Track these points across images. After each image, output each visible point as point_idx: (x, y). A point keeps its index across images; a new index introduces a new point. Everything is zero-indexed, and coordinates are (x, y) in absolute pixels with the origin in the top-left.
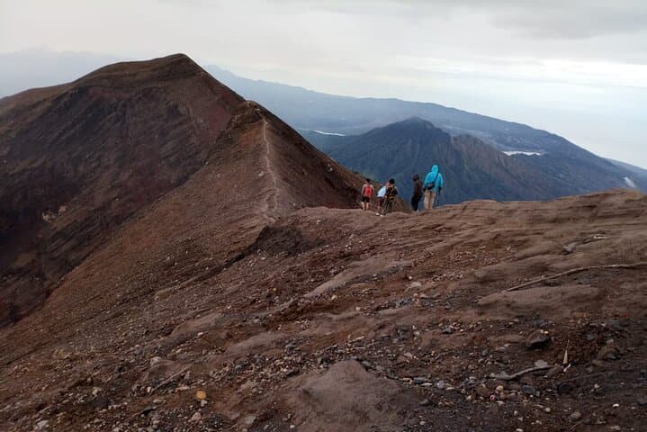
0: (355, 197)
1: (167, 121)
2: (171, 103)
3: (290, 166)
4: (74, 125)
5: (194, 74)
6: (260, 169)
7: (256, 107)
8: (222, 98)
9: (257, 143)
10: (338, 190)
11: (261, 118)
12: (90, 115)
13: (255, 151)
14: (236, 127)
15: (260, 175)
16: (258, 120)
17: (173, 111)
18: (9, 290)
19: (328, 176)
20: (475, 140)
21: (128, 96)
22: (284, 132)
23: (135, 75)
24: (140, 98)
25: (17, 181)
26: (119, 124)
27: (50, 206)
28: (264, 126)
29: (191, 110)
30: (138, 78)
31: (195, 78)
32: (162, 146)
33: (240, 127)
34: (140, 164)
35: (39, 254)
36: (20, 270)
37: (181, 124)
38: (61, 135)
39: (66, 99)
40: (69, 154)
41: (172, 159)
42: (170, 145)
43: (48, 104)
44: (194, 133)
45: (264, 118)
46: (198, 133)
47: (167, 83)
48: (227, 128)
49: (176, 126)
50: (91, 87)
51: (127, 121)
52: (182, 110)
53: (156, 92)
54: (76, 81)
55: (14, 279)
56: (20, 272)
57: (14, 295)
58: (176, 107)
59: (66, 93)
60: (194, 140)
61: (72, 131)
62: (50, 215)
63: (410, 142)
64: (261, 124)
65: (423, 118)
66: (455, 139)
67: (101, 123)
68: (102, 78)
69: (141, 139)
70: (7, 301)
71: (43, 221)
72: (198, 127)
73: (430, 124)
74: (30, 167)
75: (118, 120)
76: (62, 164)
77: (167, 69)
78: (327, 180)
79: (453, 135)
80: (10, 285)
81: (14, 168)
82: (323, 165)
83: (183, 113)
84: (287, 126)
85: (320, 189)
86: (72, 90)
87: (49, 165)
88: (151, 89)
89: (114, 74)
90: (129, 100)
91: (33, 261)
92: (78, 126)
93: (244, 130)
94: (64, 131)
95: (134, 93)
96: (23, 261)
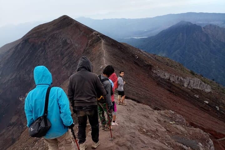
0: (151, 69)
1: (63, 47)
2: (63, 39)
3: (116, 60)
4: (25, 57)
5: (71, 24)
6: (101, 65)
7: (98, 34)
8: (85, 33)
9: (99, 52)
10: (141, 67)
11: (100, 39)
12: (31, 51)
13: (99, 56)
14: (90, 46)
15: (101, 68)
16: (99, 40)
17: (65, 43)
18: (11, 132)
19: (136, 61)
20: (215, 27)
21: (45, 39)
22: (112, 43)
23: (46, 29)
24: (50, 40)
25: (7, 85)
26: (43, 53)
27: (21, 94)
28: (102, 43)
29: (72, 40)
30: (48, 31)
31: (72, 25)
32: (63, 59)
33: (92, 46)
34: (54, 70)
35: (20, 116)
36: (13, 123)
37: (69, 48)
38: (21, 62)
39: (20, 46)
40: (25, 70)
41: (67, 65)
42: (66, 59)
43: (14, 50)
44: (75, 51)
45: (102, 39)
46: (76, 51)
47: (61, 30)
48: (87, 46)
49: (67, 49)
50: (29, 38)
51: (47, 51)
52: (68, 41)
53: (56, 35)
54: (23, 37)
55: (11, 127)
56: (14, 124)
57: (13, 134)
58: (66, 40)
59: (20, 43)
60: (75, 54)
61: (25, 60)
62: (23, 98)
63: (181, 34)
64: (101, 42)
65: (187, 21)
66: (204, 28)
67: (36, 54)
68: (33, 34)
69: (53, 58)
70: (10, 137)
71: (20, 101)
72: (76, 48)
73: (190, 23)
74: (11, 79)
75: (43, 51)
76: (23, 75)
77: (60, 23)
78: (135, 63)
79: (202, 26)
80: (11, 130)
81: (5, 80)
82: (133, 56)
83: (69, 43)
84: (114, 40)
85: (132, 69)
86: (22, 42)
87: (18, 76)
88: (54, 35)
89: (38, 30)
90: (46, 41)
91: (18, 119)
92: (27, 57)
93: (94, 47)
94: (22, 60)
95: (47, 38)
96: (14, 119)
